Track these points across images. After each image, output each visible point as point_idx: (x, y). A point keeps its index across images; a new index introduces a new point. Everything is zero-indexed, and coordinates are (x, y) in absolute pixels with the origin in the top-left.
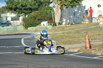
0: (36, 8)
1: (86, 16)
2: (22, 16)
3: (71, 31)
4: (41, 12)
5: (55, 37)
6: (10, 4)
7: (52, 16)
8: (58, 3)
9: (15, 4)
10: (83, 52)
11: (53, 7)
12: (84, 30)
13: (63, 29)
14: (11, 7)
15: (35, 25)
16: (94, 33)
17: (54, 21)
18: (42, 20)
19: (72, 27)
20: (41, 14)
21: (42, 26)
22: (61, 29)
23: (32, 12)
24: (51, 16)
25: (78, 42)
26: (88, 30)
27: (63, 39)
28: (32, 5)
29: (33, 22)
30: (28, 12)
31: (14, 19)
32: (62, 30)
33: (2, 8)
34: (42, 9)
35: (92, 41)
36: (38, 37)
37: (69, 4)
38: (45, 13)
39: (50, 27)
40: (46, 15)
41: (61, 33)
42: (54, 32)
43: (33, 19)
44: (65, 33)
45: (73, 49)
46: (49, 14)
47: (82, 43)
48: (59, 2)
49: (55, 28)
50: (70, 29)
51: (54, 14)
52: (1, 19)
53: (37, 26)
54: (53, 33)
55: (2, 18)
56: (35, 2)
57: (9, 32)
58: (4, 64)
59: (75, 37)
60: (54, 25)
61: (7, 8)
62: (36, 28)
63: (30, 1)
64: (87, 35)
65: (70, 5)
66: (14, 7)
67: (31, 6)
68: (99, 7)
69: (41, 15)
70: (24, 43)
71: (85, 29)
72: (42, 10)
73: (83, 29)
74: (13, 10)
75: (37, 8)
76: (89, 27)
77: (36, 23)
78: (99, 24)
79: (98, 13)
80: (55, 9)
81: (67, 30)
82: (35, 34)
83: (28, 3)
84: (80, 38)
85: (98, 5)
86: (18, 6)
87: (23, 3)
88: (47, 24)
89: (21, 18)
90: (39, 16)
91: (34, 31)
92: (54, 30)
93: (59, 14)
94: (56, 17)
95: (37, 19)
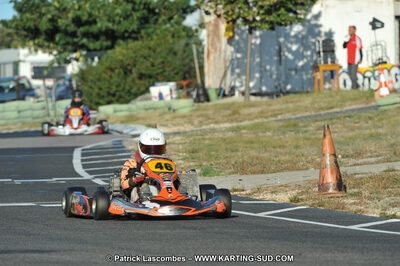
0: (130, 31)
1: (326, 62)
2: (77, 60)
3: (265, 120)
4: (152, 43)
5: (202, 146)
6: (28, 15)
7: (192, 60)
8: (218, 13)
9: (49, 12)
10: (310, 202)
12: (315, 119)
13: (234, 112)
14: (32, 27)
15: (128, 98)
16: (357, 131)
17: (199, 81)
18: (153, 78)
19: (270, 105)
20: (151, 51)
21: (155, 100)
22: (229, 112)
23: (116, 47)
24: (187, 61)
25: (292, 167)
26: (332, 117)
27: (233, 154)
28: (117, 19)
29: (118, 86)
30: (101, 45)
31: (45, 72)
32: (234, 117)
34: (156, 35)
35: (345, 160)
37: (262, 17)
38: (167, 51)
39: (185, 105)
40: (170, 59)
41: (228, 130)
42: (201, 123)
43: (119, 74)
44: (244, 128)
45: (272, 193)
46: (181, 52)
47: (307, 169)
48: (221, 7)
49: (205, 109)
50: (262, 114)
51: (200, 53)
53: (133, 102)
54: (192, 128)
56: (130, 6)
57: (24, 123)
59: (284, 147)
60: (202, 98)
61: (18, 29)
62: (129, 110)
64: (328, 137)
65: (263, 20)
66: (44, 25)
67: (114, 22)
68: (377, 31)
69: (151, 60)
70: (84, 167)
71: (322, 112)
72: (155, 37)
73: (313, 113)
74: (43, 37)
75: (134, 32)
76: (337, 107)
77: (131, 88)
78: (377, 96)
79: (372, 51)
80: (203, 34)
81: (250, 117)
82: (125, 132)
83: (99, 9)
84: (299, 150)
85: (371, 20)
86: (61, 23)
87: (79, 9)
88: (174, 92)
89: (72, 68)
90: (142, 62)
91: (123, 119)
92: (202, 116)
93: (220, 55)
94: (209, 65)
95: (135, 75)
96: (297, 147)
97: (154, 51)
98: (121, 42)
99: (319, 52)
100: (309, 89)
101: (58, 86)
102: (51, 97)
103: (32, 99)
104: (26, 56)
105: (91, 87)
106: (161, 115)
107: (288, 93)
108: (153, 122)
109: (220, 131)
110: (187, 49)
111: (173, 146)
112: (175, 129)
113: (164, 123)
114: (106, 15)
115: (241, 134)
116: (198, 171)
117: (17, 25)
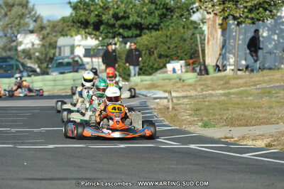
0: (153, 24)
2: (115, 44)
3: (248, 88)
4: (169, 34)
5: (203, 106)
6: (82, 12)
7: (197, 45)
8: (215, 12)
9: (96, 10)
10: (280, 147)
11: (202, 20)
13: (226, 83)
14: (84, 20)
15: (151, 72)
17: (201, 60)
18: (169, 57)
19: (252, 78)
20: (168, 39)
21: (170, 73)
22: (222, 82)
23: (143, 35)
24: (193, 45)
25: (268, 122)
27: (225, 112)
28: (144, 15)
30: (132, 33)
31: (92, 53)
32: (225, 86)
33: (62, 22)
34: (172, 27)
36: (158, 103)
37: (246, 14)
38: (179, 39)
39: (191, 77)
40: (181, 44)
41: (222, 95)
42: (202, 90)
43: (145, 54)
44: (233, 94)
45: (253, 140)
46: (189, 39)
47: (277, 124)
48: (217, 8)
49: (205, 80)
50: (246, 84)
51: (203, 40)
52: (57, 51)
53: (154, 74)
54: (196, 93)
55: (60, 48)
56: (153, 7)
59: (261, 107)
60: (203, 72)
61: (74, 22)
62: (152, 80)
63: (137, 2)
65: (247, 17)
66: (92, 19)
67: (142, 17)
69: (168, 45)
72: (171, 29)
73: (282, 84)
74: (92, 27)
75: (155, 24)
77: (154, 64)
80: (205, 28)
81: (238, 86)
82: (148, 95)
83: (131, 8)
84: (272, 110)
86: (104, 17)
87: (117, 8)
88: (183, 67)
90: (162, 46)
91: (147, 86)
92: (201, 85)
93: (217, 42)
94: (209, 49)
95: (156, 55)
96: (270, 108)
97: (171, 38)
98: (147, 31)
103: (83, 71)
104: (80, 41)
106: (174, 84)
107: (264, 69)
108: (168, 89)
109: (216, 95)
110: (193, 37)
111: (182, 106)
112: (184, 94)
113: (177, 89)
114: (136, 12)
115: (231, 98)
116: (200, 124)
117: (73, 19)
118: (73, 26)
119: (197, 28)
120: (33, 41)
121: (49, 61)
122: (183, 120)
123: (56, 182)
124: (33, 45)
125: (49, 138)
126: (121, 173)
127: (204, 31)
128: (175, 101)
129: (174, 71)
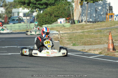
0: (52, 3)
1: (110, 13)
2: (36, 11)
3: (91, 30)
4: (58, 7)
5: (73, 37)
7: (70, 12)
10: (105, 54)
11: (72, 1)
12: (107, 29)
13: (83, 27)
14: (23, 2)
15: (51, 23)
17: (72, 18)
18: (58, 17)
19: (93, 25)
20: (58, 9)
22: (81, 27)
23: (48, 8)
25: (100, 43)
26: (111, 29)
27: (82, 39)
29: (48, 19)
30: (43, 7)
31: (26, 15)
32: (82, 29)
35: (115, 42)
36: (54, 36)
38: (63, 9)
39: (68, 25)
40: (64, 11)
41: (81, 32)
42: (73, 30)
43: (49, 15)
44: (85, 32)
45: (94, 51)
46: (67, 9)
47: (104, 44)
49: (74, 26)
50: (90, 28)
51: (73, 10)
52: (12, 14)
53: (53, 24)
54: (71, 32)
57: (20, 30)
58: (14, 66)
59: (97, 37)
60: (73, 23)
61: (19, 2)
62: (52, 26)
64: (110, 35)
66: (27, 1)
67: (47, 0)
69: (58, 12)
71: (108, 27)
72: (59, 5)
73: (106, 28)
74: (26, 5)
75: (53, 3)
76: (113, 26)
77: (52, 20)
80: (73, 4)
81: (87, 29)
84: (102, 38)
88: (65, 21)
89: (35, 14)
90: (56, 12)
92: (72, 28)
93: (78, 11)
94: (75, 13)
95: (53, 16)
96: (101, 37)
97: (59, 9)
98: (49, 6)
99: (108, 10)
100: (105, 21)
101: (31, 19)
102: (28, 22)
103: (23, 23)
104: (21, 10)
105: (40, 20)
106: (61, 28)
107: (98, 22)
108: (59, 30)
109: (78, 33)
110: (69, 8)
111: (64, 37)
112: (65, 32)
113: (62, 30)
115: (84, 34)
116: (72, 44)
117: (19, 1)
118: (18, 4)
119: (70, 5)
120: (2, 10)
121: (9, 19)
122: (65, 43)
123: (12, 68)
124: (2, 12)
125: (9, 50)
126: (39, 65)
127: (73, 6)
128: (61, 35)
129: (61, 22)
